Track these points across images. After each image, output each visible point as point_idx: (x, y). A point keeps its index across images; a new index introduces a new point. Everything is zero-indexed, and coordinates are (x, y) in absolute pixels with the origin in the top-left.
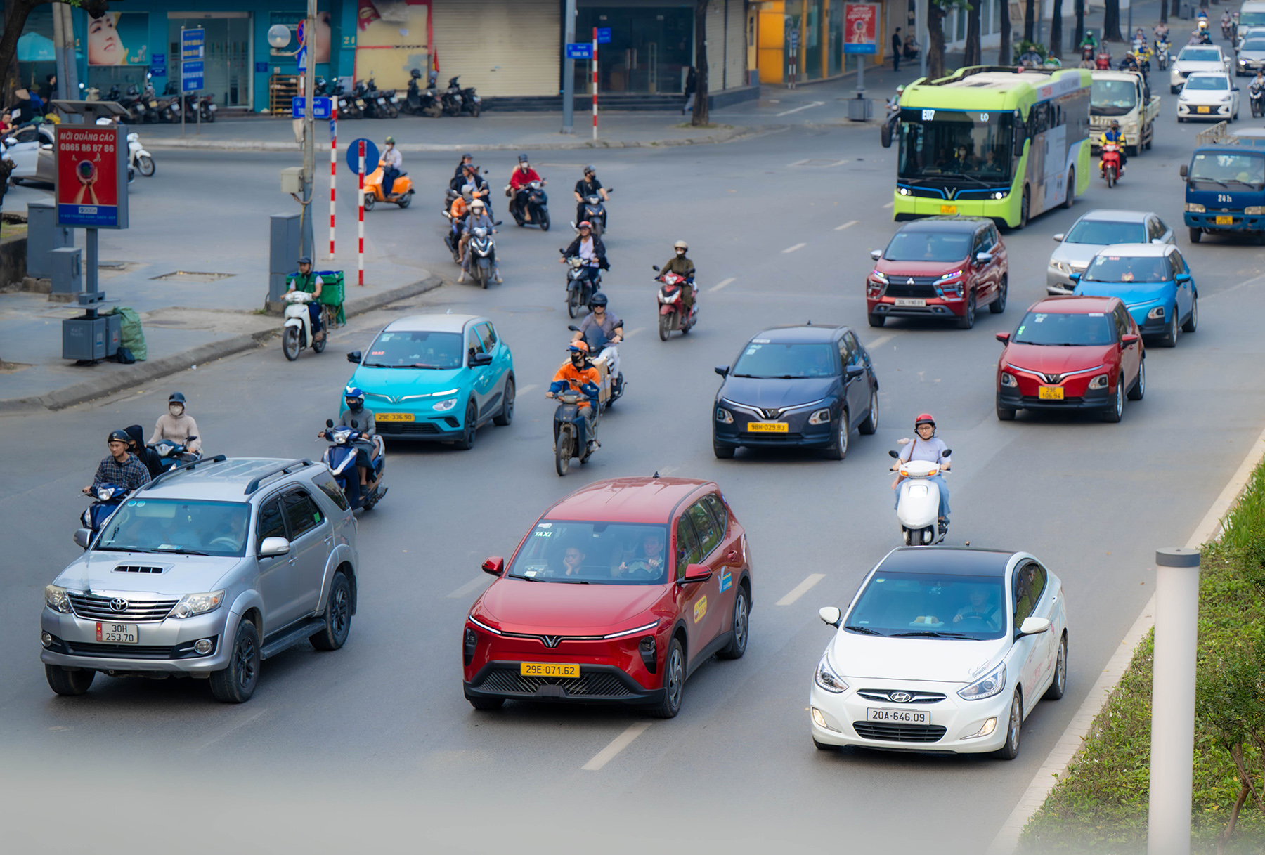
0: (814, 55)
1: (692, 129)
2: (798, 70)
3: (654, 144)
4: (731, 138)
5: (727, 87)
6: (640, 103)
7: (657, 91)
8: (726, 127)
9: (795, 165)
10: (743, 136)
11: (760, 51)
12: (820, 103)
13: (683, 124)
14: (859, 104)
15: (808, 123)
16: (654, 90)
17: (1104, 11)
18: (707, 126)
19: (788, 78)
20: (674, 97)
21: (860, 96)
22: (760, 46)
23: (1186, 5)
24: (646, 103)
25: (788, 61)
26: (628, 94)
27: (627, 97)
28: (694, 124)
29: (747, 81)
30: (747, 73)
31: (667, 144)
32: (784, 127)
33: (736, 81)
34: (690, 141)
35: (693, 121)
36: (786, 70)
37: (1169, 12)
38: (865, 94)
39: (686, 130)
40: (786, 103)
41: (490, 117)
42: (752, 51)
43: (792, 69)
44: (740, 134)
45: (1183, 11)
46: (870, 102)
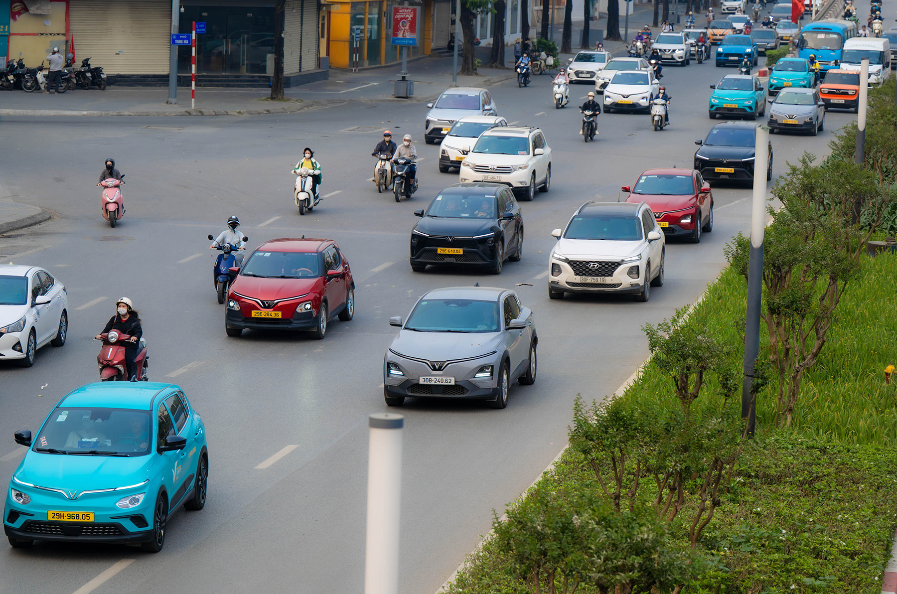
0: (374, 47)
1: (271, 101)
2: (361, 58)
3: (240, 112)
4: (300, 109)
5: (302, 70)
6: (233, 81)
7: (247, 72)
8: (297, 100)
9: (345, 131)
10: (310, 108)
11: (331, 43)
12: (375, 84)
13: (264, 98)
14: (404, 84)
15: (363, 98)
16: (244, 72)
17: (607, 16)
18: (282, 99)
19: (353, 64)
20: (259, 77)
21: (404, 78)
22: (331, 38)
23: (673, 13)
24: (237, 81)
25: (353, 51)
26: (224, 74)
27: (223, 77)
28: (272, 98)
29: (319, 66)
30: (319, 59)
31: (249, 113)
32: (344, 101)
33: (310, 65)
34: (267, 111)
35: (272, 95)
36: (351, 58)
37: (660, 19)
38: (408, 76)
39: (266, 102)
40: (350, 83)
41: (112, 90)
42: (324, 42)
43: (356, 57)
44: (308, 107)
45: (671, 18)
46: (411, 83)
